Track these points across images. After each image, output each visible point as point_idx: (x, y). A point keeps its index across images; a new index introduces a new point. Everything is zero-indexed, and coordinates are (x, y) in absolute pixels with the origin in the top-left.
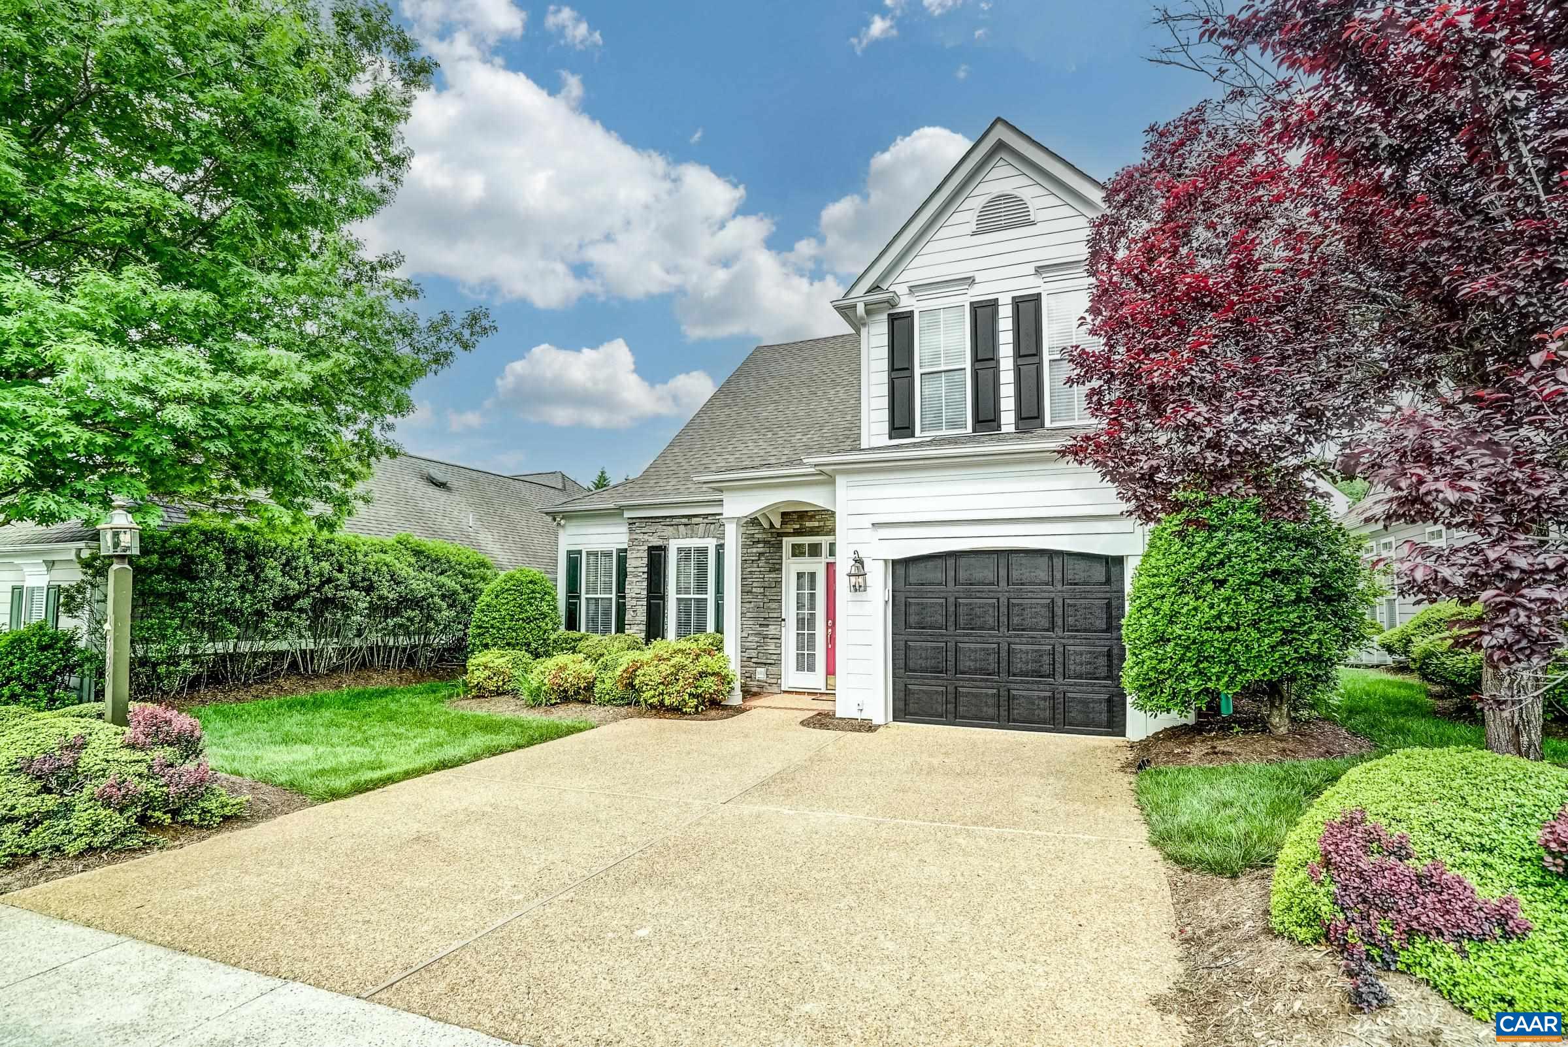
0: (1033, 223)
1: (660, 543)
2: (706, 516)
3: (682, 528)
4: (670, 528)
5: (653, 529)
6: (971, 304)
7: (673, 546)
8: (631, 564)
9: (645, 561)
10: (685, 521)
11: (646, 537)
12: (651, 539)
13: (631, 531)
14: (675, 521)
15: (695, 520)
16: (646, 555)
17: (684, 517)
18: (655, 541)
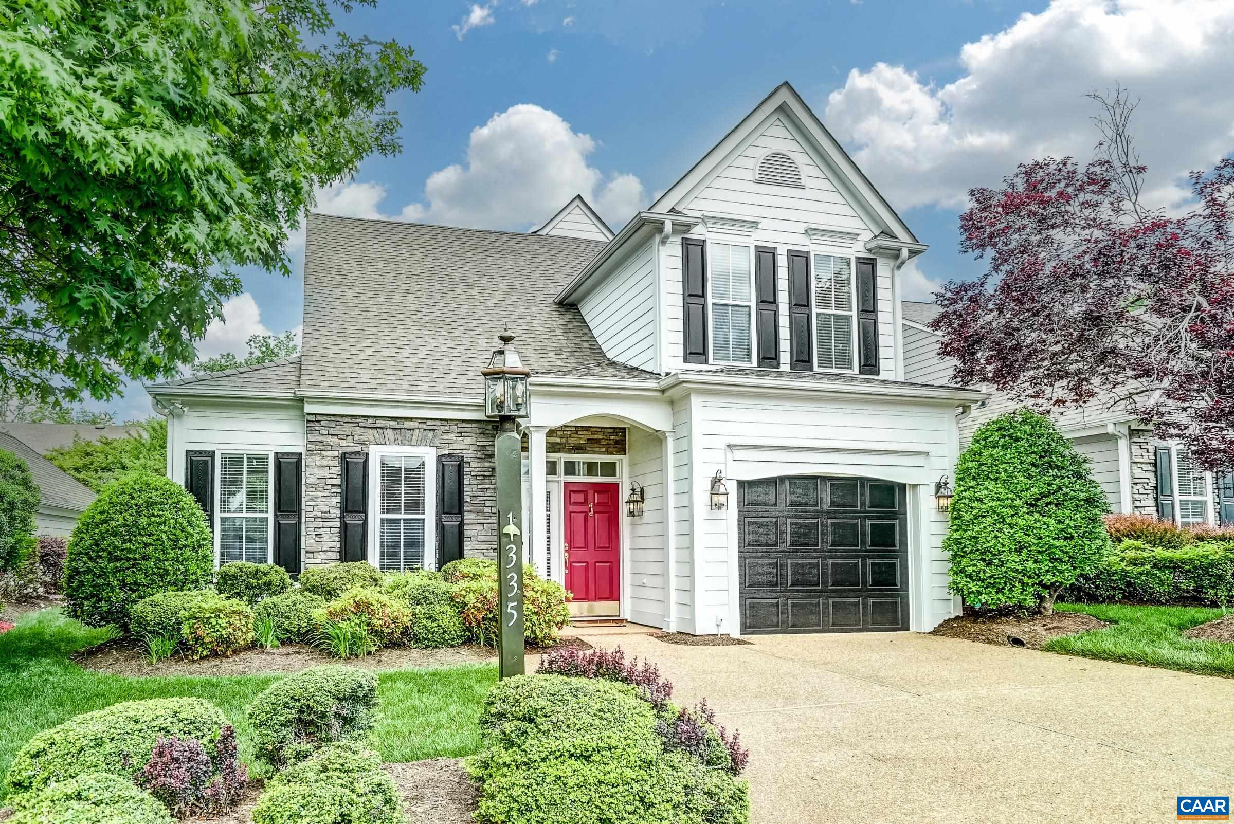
0: (802, 187)
1: (358, 448)
2: (423, 420)
3: (390, 432)
4: (370, 431)
5: (347, 429)
6: (756, 247)
7: (377, 454)
8: (311, 473)
9: (337, 470)
10: (394, 424)
11: (336, 440)
12: (343, 443)
13: (309, 431)
14: (381, 423)
15: (408, 424)
16: (335, 462)
17: (392, 418)
18: (349, 446)
